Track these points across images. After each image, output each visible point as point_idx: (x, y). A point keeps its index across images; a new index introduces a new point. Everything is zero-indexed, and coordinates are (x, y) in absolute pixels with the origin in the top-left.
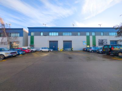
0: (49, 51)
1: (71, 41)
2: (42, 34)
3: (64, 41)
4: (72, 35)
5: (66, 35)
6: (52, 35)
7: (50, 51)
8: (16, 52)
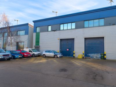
0: (54, 57)
1: (103, 38)
2: (50, 28)
3: (86, 39)
4: (104, 26)
5: (90, 26)
6: (65, 28)
7: (56, 57)
8: (8, 55)
